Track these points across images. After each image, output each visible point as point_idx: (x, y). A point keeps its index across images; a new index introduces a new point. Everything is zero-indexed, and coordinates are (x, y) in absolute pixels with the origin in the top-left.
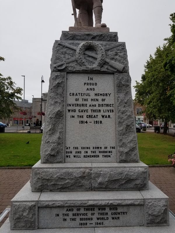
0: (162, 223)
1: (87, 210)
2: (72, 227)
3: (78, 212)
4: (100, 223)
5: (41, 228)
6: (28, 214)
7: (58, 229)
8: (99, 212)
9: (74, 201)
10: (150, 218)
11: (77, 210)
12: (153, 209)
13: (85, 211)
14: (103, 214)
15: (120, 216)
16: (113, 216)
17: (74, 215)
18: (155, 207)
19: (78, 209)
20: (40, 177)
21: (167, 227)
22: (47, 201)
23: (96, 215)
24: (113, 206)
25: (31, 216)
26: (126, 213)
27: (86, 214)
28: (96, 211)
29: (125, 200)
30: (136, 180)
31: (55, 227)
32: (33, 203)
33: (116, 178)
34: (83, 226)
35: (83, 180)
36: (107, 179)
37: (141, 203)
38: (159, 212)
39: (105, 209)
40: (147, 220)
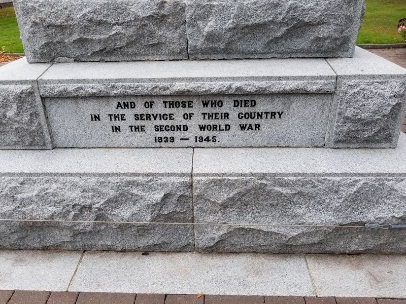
0: (379, 141)
1: (172, 105)
2: (136, 145)
3: (149, 111)
4: (208, 137)
5: (61, 146)
6: (17, 114)
7: (102, 150)
8: (205, 112)
9: (133, 80)
10: (345, 128)
11: (145, 106)
12: (361, 104)
13: (166, 107)
14: (216, 116)
15: (262, 122)
16: (244, 122)
17: (138, 117)
18: (368, 98)
19: (146, 102)
20: (38, 21)
21: (390, 150)
22: (60, 82)
23: (198, 120)
24: (243, 95)
25: (26, 118)
26: (280, 115)
27: (171, 116)
28: (197, 109)
29: (279, 78)
30: (319, 24)
31: (94, 146)
32: (25, 87)
33: (258, 21)
34: (163, 144)
35: (159, 28)
36: (230, 22)
37: (326, 88)
38: (375, 112)
39: (220, 104)
40: (336, 133)
